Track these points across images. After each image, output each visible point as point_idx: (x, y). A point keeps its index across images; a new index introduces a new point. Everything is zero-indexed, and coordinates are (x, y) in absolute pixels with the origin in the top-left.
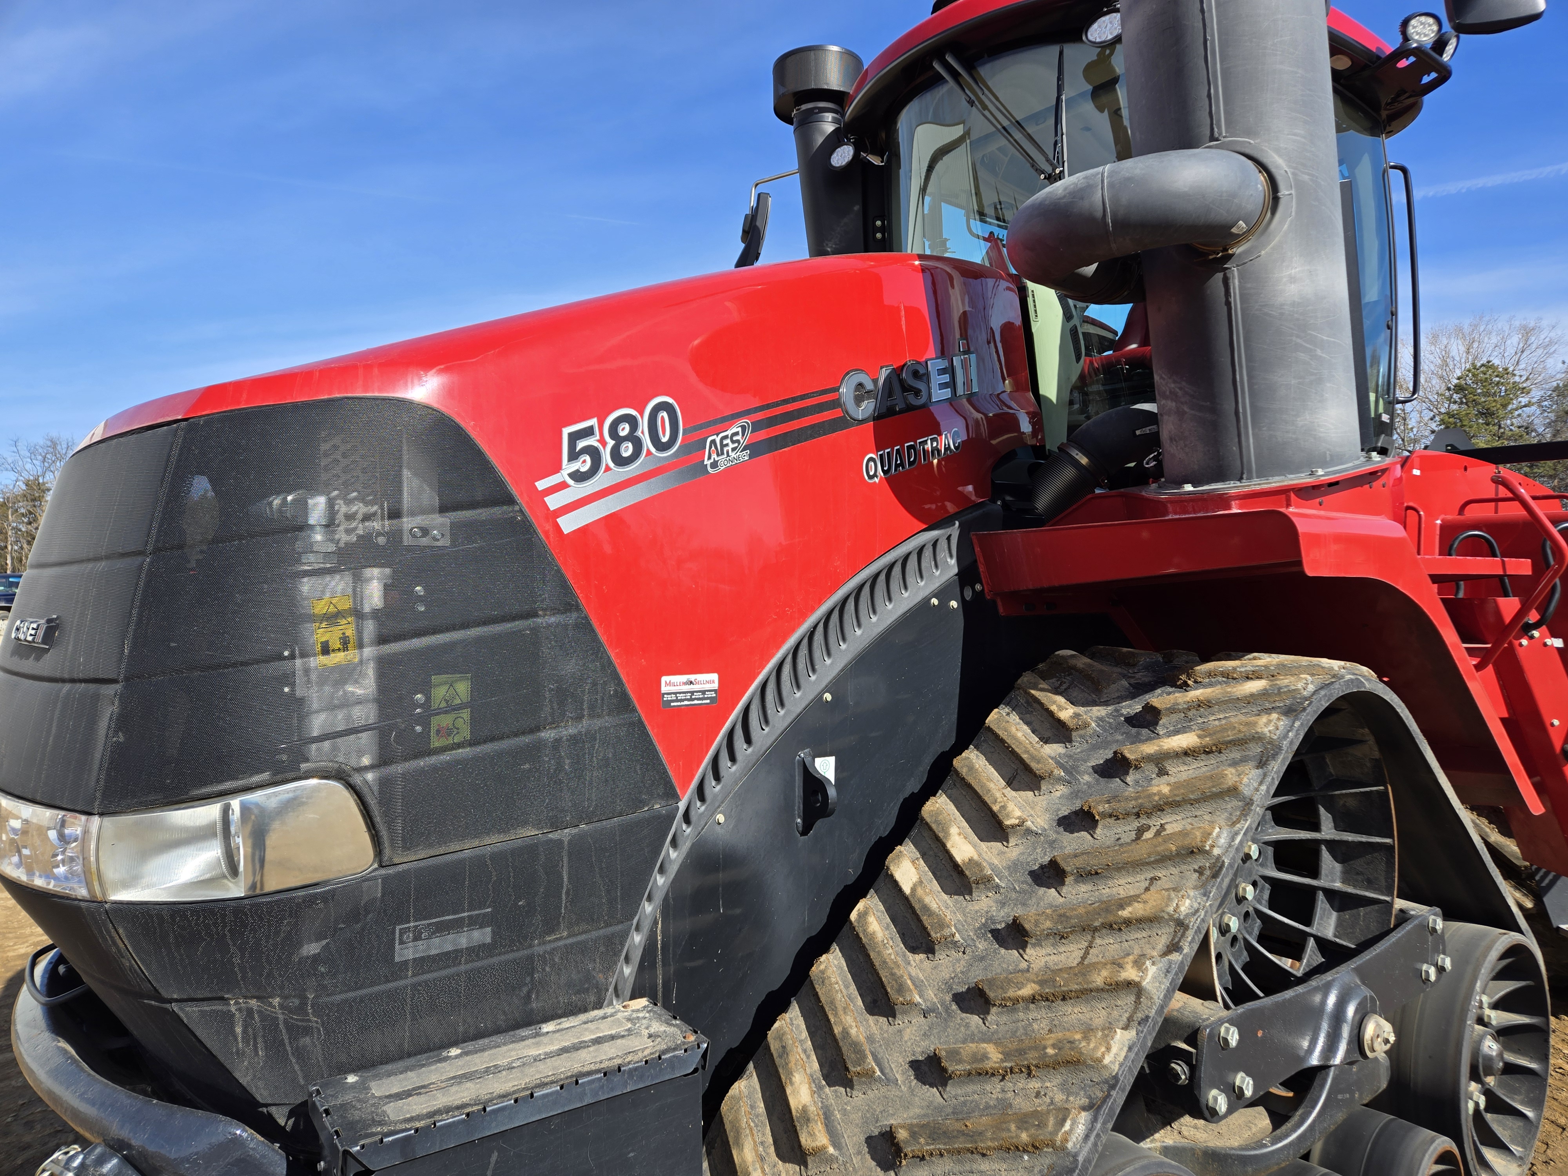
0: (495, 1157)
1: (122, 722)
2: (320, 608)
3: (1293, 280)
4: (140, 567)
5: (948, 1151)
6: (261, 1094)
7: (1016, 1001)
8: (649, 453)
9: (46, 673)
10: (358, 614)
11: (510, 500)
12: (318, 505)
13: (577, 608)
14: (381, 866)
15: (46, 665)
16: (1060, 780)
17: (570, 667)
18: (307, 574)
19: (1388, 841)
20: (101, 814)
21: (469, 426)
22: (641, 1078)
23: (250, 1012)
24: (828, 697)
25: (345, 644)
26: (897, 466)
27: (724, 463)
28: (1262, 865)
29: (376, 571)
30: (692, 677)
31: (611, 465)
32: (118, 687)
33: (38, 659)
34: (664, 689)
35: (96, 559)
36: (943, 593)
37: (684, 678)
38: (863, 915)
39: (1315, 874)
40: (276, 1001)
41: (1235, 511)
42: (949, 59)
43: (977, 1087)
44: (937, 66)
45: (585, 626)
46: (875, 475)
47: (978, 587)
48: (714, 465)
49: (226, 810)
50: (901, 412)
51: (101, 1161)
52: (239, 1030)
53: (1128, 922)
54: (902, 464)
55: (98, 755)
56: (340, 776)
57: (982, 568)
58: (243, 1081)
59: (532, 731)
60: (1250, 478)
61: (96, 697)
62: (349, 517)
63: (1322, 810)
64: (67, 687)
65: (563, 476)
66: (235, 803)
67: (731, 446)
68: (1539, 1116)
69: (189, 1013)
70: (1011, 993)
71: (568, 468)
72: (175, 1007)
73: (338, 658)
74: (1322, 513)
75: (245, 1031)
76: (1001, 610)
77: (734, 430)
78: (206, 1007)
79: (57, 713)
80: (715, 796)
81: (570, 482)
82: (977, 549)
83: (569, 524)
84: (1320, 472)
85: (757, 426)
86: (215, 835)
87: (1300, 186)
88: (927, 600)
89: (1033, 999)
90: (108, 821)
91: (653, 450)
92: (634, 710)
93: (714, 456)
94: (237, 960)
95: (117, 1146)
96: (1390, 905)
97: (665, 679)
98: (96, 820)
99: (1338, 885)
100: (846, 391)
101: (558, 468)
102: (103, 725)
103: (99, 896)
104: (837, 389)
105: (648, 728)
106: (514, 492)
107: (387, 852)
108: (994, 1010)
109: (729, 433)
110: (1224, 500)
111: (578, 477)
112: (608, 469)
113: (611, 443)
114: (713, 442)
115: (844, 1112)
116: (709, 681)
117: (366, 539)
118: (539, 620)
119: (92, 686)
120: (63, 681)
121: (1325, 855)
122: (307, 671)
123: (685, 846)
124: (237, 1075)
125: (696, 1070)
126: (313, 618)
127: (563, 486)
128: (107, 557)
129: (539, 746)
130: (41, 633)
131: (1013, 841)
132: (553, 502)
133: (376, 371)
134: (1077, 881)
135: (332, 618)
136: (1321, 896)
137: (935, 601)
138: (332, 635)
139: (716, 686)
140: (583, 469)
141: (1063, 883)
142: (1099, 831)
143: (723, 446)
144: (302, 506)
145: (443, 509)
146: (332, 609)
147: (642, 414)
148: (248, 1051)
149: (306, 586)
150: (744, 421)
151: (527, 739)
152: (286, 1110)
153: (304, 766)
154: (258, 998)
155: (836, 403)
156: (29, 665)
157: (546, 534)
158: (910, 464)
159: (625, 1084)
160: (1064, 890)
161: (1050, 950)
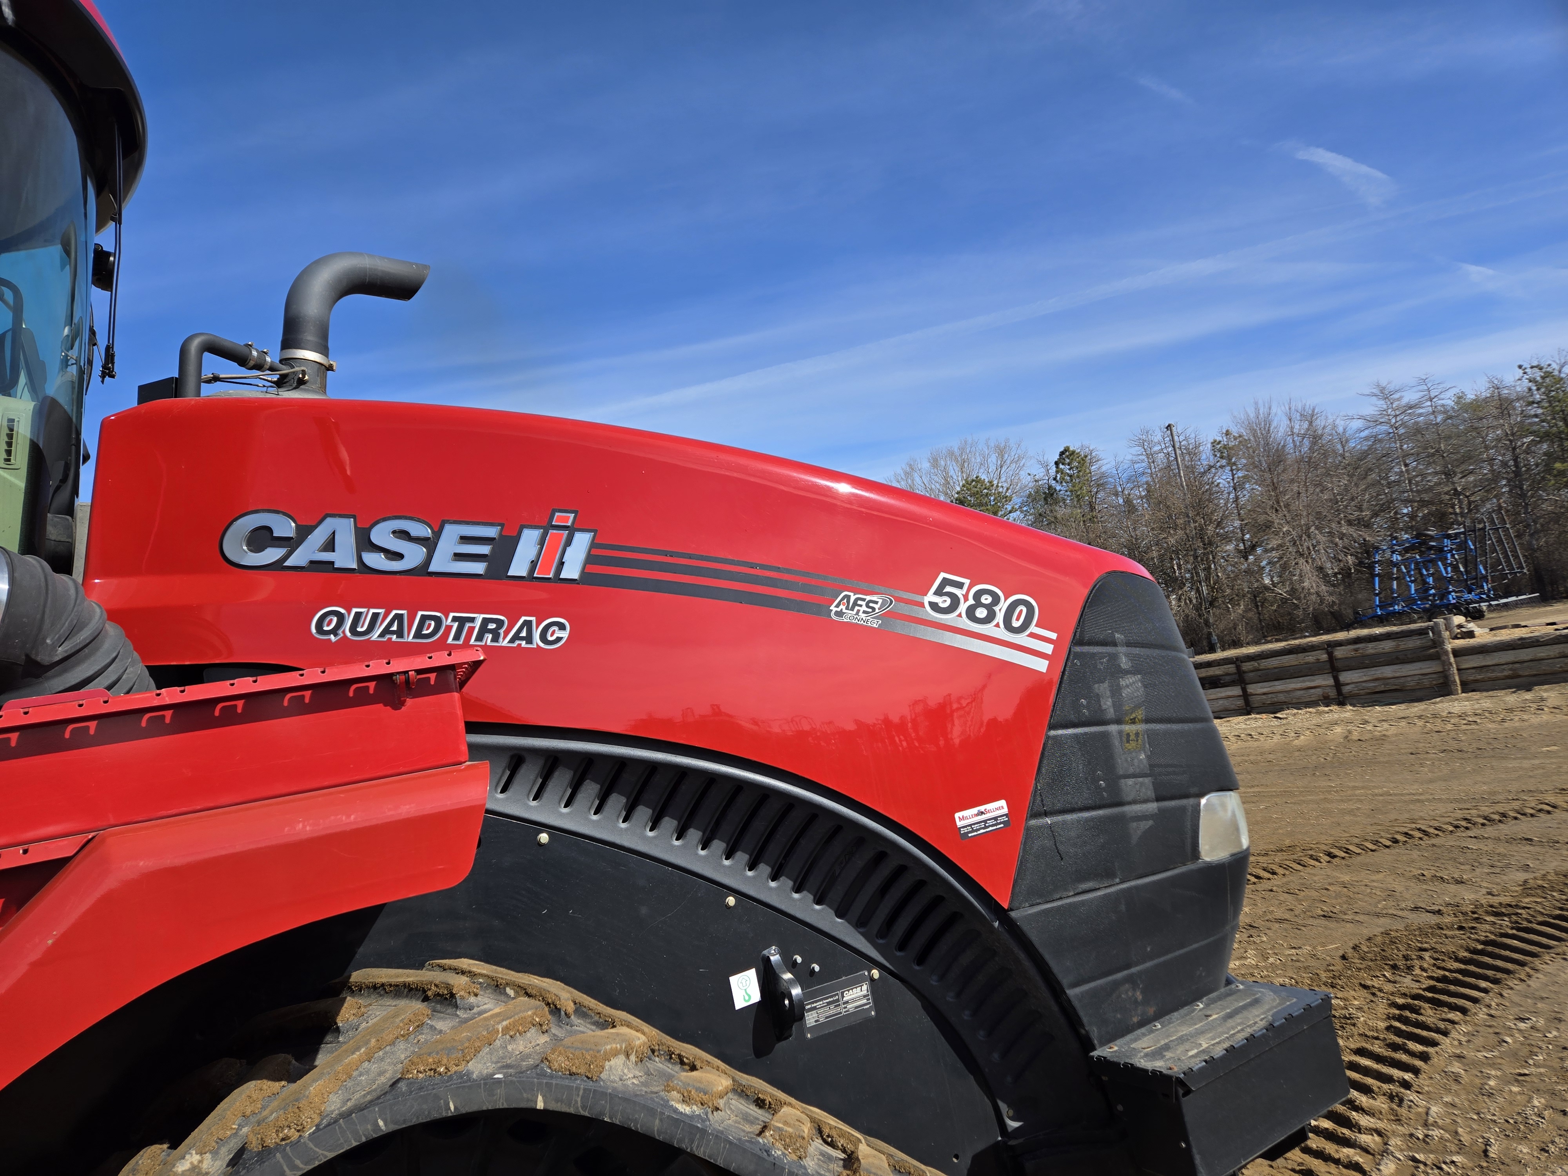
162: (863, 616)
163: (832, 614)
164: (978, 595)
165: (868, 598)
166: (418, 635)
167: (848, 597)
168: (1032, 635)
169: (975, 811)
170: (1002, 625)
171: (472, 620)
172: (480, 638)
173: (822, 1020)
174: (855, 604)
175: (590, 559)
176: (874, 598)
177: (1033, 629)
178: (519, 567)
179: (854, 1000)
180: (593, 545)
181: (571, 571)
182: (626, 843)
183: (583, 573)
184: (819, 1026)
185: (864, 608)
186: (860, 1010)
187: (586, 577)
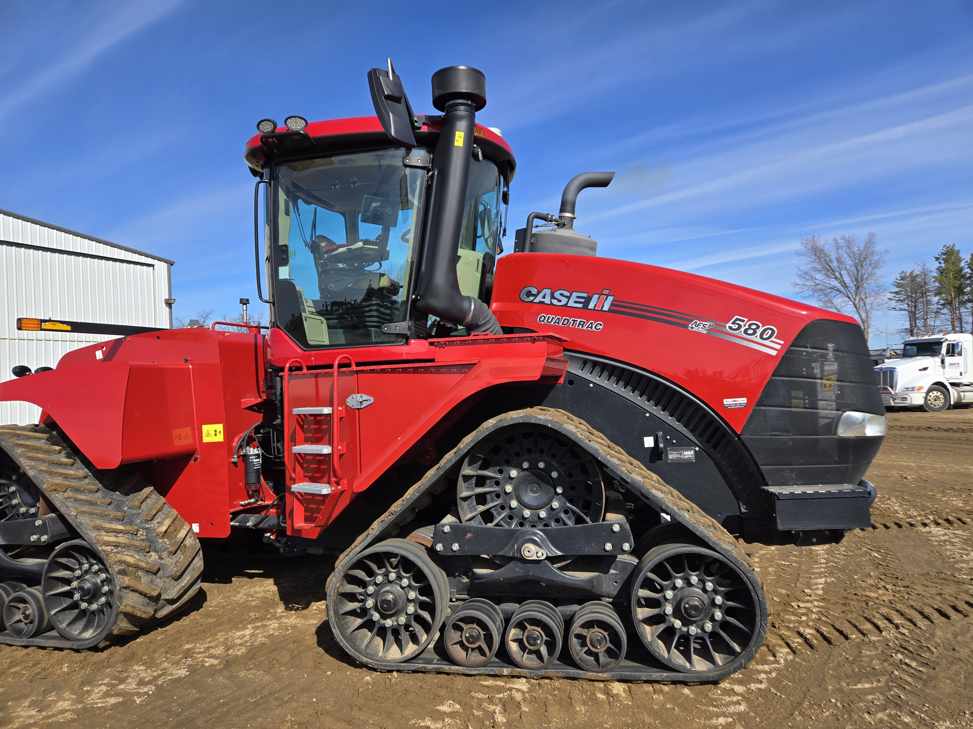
162: (700, 329)
163: (689, 328)
164: (750, 325)
165: (704, 323)
166: (563, 324)
167: (696, 322)
168: (772, 341)
169: (733, 400)
170: (759, 336)
171: (577, 321)
172: (578, 326)
173: (674, 458)
174: (699, 325)
175: (612, 305)
176: (706, 323)
177: (773, 339)
178: (591, 306)
179: (687, 455)
180: (613, 300)
181: (606, 308)
182: (616, 391)
183: (609, 309)
184: (672, 460)
185: (702, 326)
186: (689, 459)
187: (610, 310)
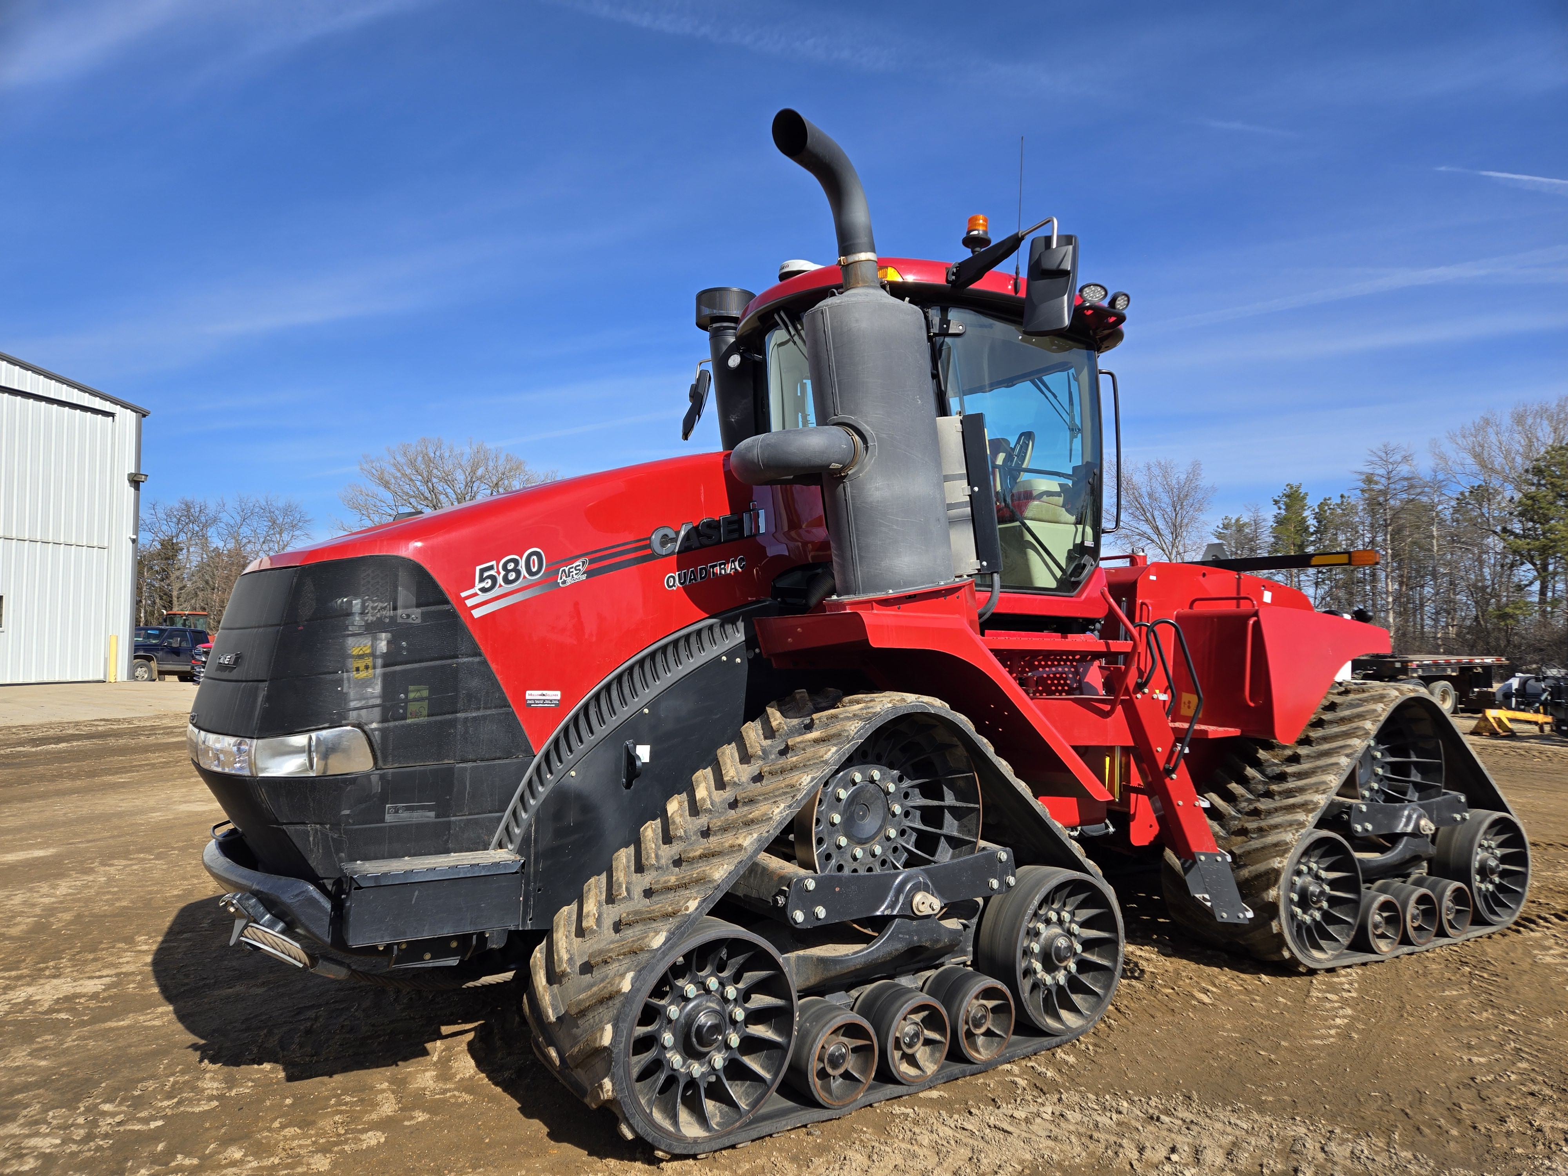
0: (416, 893)
1: (268, 698)
2: (355, 652)
3: (877, 489)
4: (278, 631)
5: (641, 920)
6: (320, 872)
7: (693, 858)
8: (525, 577)
9: (234, 678)
10: (373, 655)
11: (447, 602)
12: (357, 603)
13: (480, 655)
14: (377, 769)
15: (234, 675)
16: (760, 757)
17: (475, 683)
18: (352, 635)
19: (977, 806)
20: (258, 738)
21: (427, 567)
22: (489, 870)
23: (316, 830)
24: (646, 711)
25: (367, 667)
26: (691, 580)
27: (569, 581)
28: (911, 821)
29: (384, 635)
30: (544, 692)
31: (503, 584)
32: (267, 684)
33: (230, 671)
34: (527, 697)
35: (259, 627)
36: (731, 653)
37: (540, 692)
38: (646, 829)
39: (941, 827)
40: (328, 826)
41: (848, 611)
42: (782, 314)
43: (665, 897)
44: (776, 317)
45: (484, 663)
46: (674, 585)
47: (757, 651)
48: (564, 582)
49: (310, 738)
50: (696, 549)
51: (248, 899)
52: (311, 839)
53: (752, 821)
54: (695, 579)
55: (257, 713)
56: (359, 726)
57: (760, 639)
58: (313, 865)
59: (452, 713)
60: (859, 593)
61: (257, 688)
62: (374, 608)
63: (945, 788)
64: (244, 684)
65: (476, 590)
66: (314, 735)
67: (575, 572)
68: (1106, 995)
69: (290, 829)
70: (691, 855)
71: (478, 586)
72: (284, 827)
73: (363, 674)
74: (900, 613)
75: (314, 840)
76: (774, 665)
77: (577, 563)
78: (298, 827)
79: (239, 696)
80: (569, 760)
81: (479, 593)
82: (757, 628)
83: (477, 613)
84: (891, 591)
85: (591, 562)
86: (304, 752)
87: (880, 440)
88: (719, 657)
89: (700, 857)
90: (260, 741)
91: (527, 575)
92: (509, 706)
93: (564, 578)
94: (312, 805)
95: (256, 894)
96: (976, 843)
97: (528, 692)
98: (255, 741)
99: (955, 834)
100: (656, 538)
101: (473, 586)
102: (260, 699)
103: (255, 775)
104: (650, 538)
105: (518, 716)
106: (450, 599)
107: (380, 763)
108: (684, 864)
109: (574, 565)
110: (843, 606)
111: (484, 590)
112: (501, 586)
113: (503, 573)
114: (564, 570)
115: (608, 914)
116: (555, 695)
117: (380, 620)
118: (459, 660)
119: (256, 683)
120: (242, 681)
121: (947, 815)
122: (349, 679)
123: (550, 787)
124: (310, 862)
125: (516, 873)
126: (353, 657)
127: (475, 595)
128: (264, 626)
129: (456, 720)
130: (233, 660)
131: (728, 789)
132: (469, 603)
133: (385, 543)
134: (743, 805)
135: (361, 657)
136: (943, 839)
137: (724, 658)
138: (361, 664)
139: (559, 697)
140: (487, 586)
141: (737, 807)
142: (764, 781)
143: (569, 572)
144: (350, 603)
145: (418, 606)
146: (361, 652)
147: (521, 558)
148: (315, 849)
149: (350, 641)
150: (583, 559)
151: (449, 717)
152: (331, 881)
153: (344, 722)
154: (321, 824)
155: (649, 546)
156: (226, 675)
157: (465, 618)
158: (701, 578)
159: (481, 872)
160: (737, 810)
161: (720, 837)
